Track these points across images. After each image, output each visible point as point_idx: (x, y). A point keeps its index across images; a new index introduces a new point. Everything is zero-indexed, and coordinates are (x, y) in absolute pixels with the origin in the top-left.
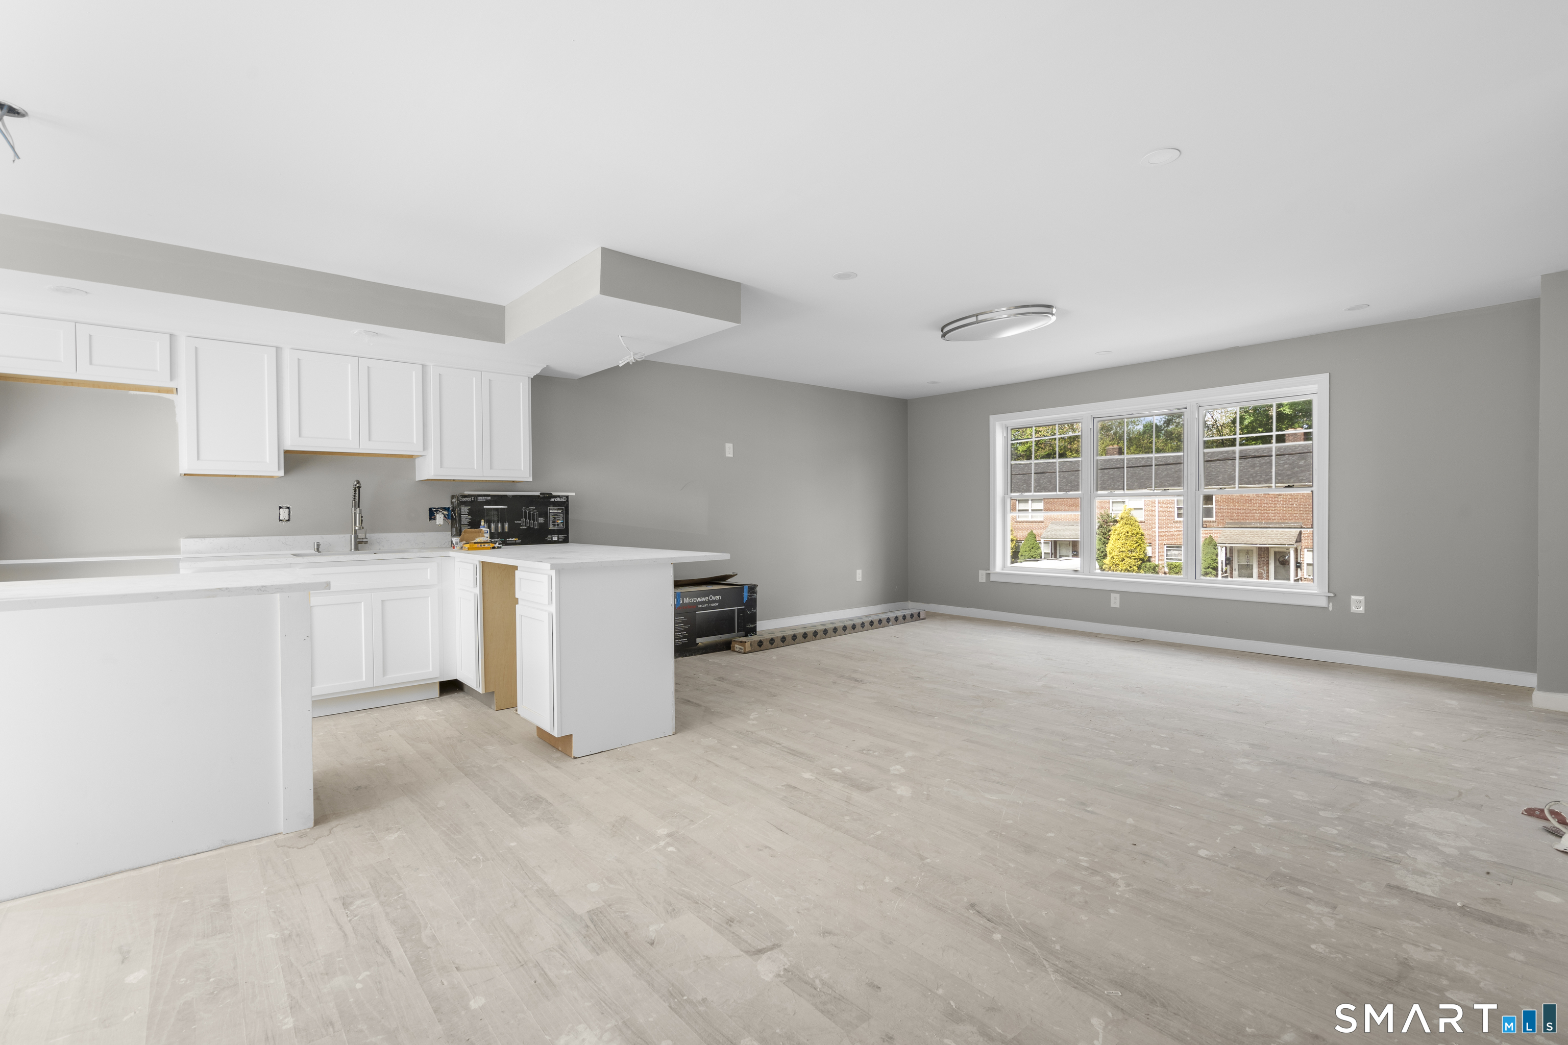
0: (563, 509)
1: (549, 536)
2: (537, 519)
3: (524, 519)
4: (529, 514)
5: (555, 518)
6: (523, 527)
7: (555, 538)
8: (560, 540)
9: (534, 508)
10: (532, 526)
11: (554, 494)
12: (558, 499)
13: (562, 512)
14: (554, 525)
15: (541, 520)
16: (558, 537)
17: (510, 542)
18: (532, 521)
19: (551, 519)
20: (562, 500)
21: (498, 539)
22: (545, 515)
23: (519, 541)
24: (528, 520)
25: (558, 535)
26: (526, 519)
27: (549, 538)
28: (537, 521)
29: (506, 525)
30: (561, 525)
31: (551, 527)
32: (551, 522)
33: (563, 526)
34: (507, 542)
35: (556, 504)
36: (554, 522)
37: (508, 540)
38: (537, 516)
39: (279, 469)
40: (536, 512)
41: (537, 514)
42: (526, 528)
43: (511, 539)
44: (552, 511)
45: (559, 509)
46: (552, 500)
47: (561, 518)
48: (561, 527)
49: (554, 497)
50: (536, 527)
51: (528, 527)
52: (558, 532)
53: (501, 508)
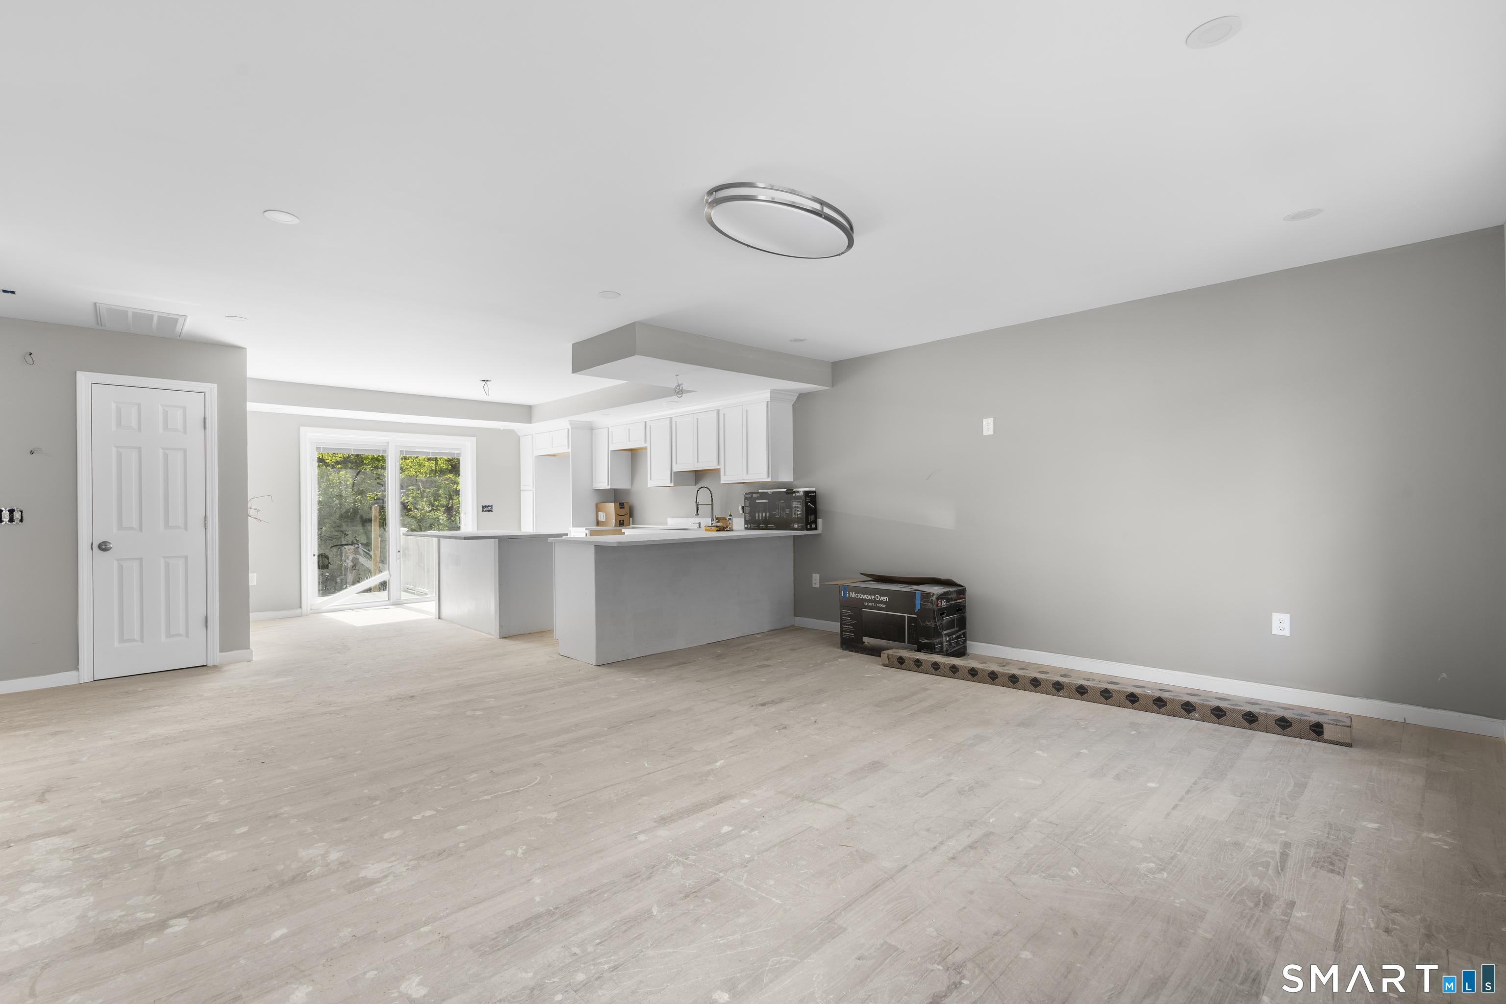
0: (801, 502)
1: (793, 524)
3: (777, 510)
4: (780, 506)
5: (796, 510)
6: (777, 516)
7: (796, 526)
8: (799, 528)
9: (782, 502)
10: (782, 516)
11: (795, 490)
12: (797, 494)
13: (800, 504)
14: (796, 516)
15: (787, 511)
16: (798, 525)
17: (770, 528)
18: (782, 512)
19: (793, 510)
20: (800, 494)
21: (761, 524)
22: (790, 507)
23: (774, 527)
24: (780, 511)
25: (799, 523)
27: (793, 526)
28: (784, 512)
29: (768, 514)
30: (799, 515)
31: (794, 517)
32: (793, 513)
34: (768, 527)
35: (796, 498)
36: (795, 513)
37: (768, 525)
38: (784, 509)
39: (671, 482)
40: (784, 505)
41: (784, 507)
43: (770, 525)
44: (795, 503)
45: (798, 502)
46: (794, 495)
47: (799, 511)
48: (800, 517)
49: (795, 492)
50: (784, 517)
51: (780, 516)
52: (798, 521)
53: (765, 502)
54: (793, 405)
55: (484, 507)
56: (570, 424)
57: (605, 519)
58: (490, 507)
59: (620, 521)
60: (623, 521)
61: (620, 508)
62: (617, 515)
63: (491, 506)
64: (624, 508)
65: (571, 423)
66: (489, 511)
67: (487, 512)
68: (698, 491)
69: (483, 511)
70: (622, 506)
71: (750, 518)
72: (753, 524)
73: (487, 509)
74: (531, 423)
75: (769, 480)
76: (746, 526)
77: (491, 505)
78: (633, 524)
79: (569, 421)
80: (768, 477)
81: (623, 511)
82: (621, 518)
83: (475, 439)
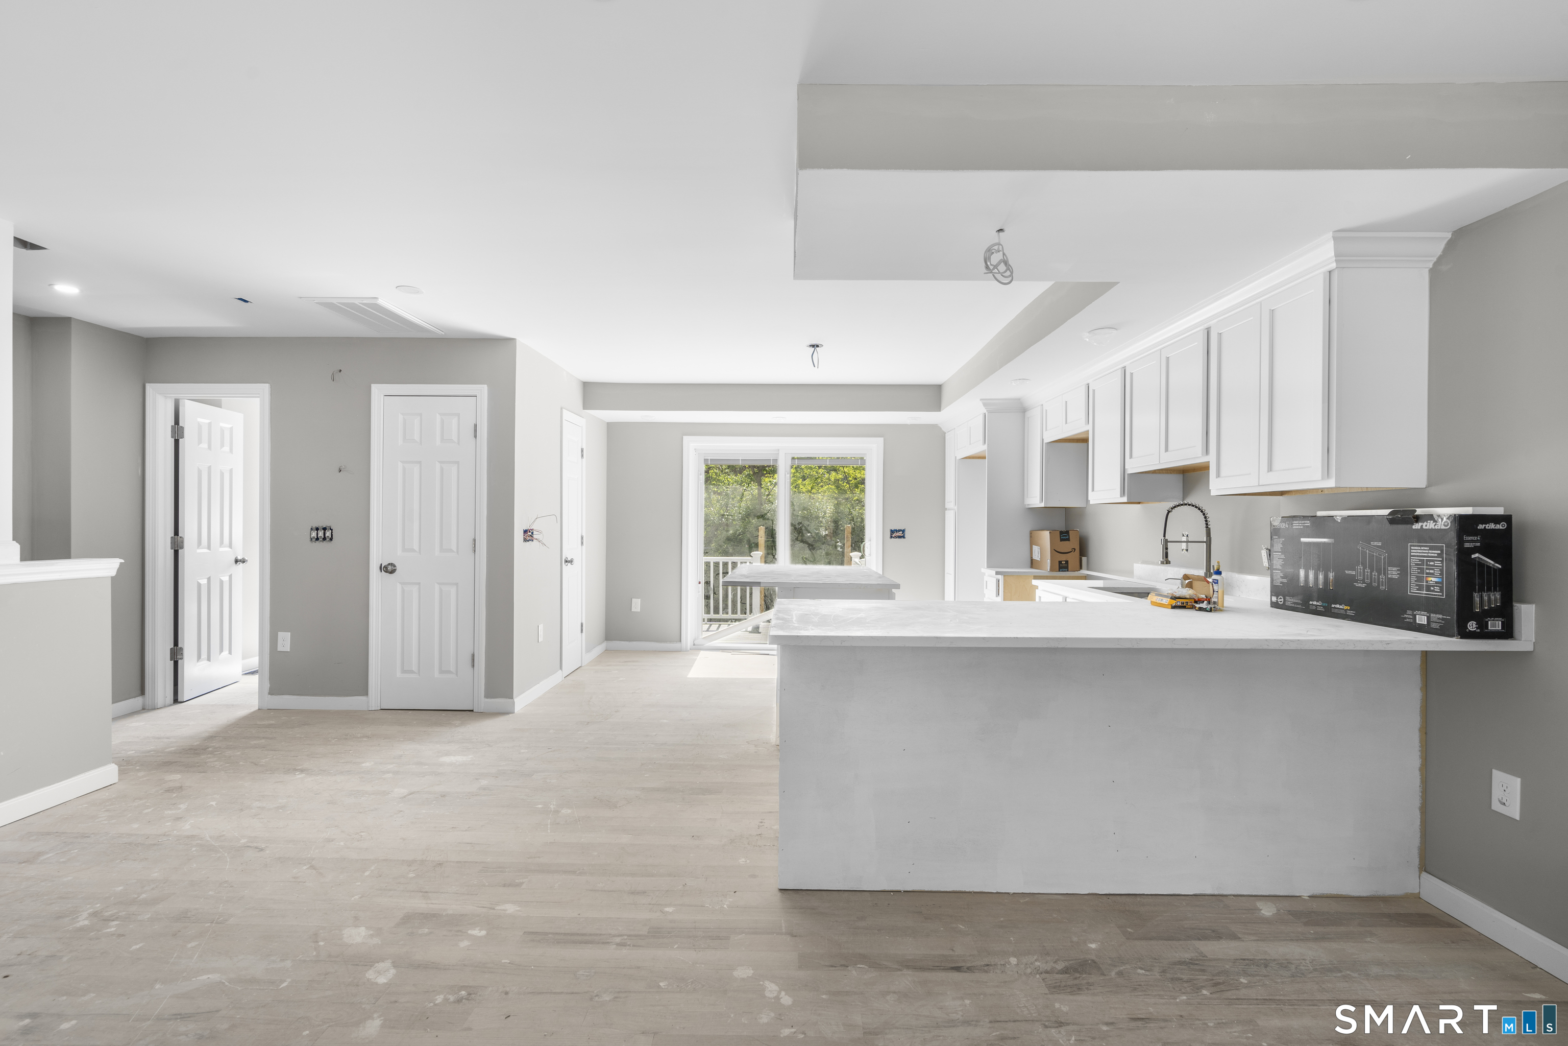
0: (1441, 549)
1: (1409, 612)
2: (1384, 569)
3: (1360, 567)
4: (1371, 556)
6: (1360, 585)
7: (1422, 619)
8: (1434, 625)
9: (1380, 544)
11: (1419, 511)
12: (1430, 525)
13: (1440, 555)
14: (1420, 588)
16: (1428, 618)
17: (1336, 611)
18: (1375, 573)
20: (1440, 525)
21: (1317, 601)
24: (1368, 570)
25: (1429, 611)
26: (1365, 568)
27: (1408, 615)
28: (1384, 574)
30: (1437, 589)
31: (1413, 590)
32: (1414, 579)
33: (1441, 591)
34: (1333, 610)
36: (1419, 579)
37: (1333, 606)
38: (1384, 563)
39: (1123, 494)
40: (1384, 556)
41: (1384, 558)
42: (1364, 585)
43: (1338, 606)
44: (1417, 552)
45: (1431, 548)
46: (1417, 526)
47: (1437, 572)
48: (1436, 593)
49: (1417, 519)
50: (1382, 588)
51: (1369, 585)
52: (1430, 605)
53: (1324, 543)
54: (1434, 273)
55: (892, 532)
56: (985, 405)
57: (1039, 557)
58: (901, 532)
59: (1060, 562)
60: (1067, 562)
61: (1062, 540)
62: (1055, 551)
63: (903, 531)
64: (1068, 540)
65: (986, 403)
66: (900, 537)
67: (898, 540)
68: (1169, 512)
69: (891, 537)
70: (1064, 535)
71: (1285, 581)
72: (1293, 596)
73: (897, 534)
74: (940, 411)
75: (1331, 483)
76: (1274, 599)
77: (902, 529)
78: (1088, 569)
79: (981, 400)
80: (1327, 474)
81: (1065, 546)
82: (1063, 558)
83: (881, 440)
